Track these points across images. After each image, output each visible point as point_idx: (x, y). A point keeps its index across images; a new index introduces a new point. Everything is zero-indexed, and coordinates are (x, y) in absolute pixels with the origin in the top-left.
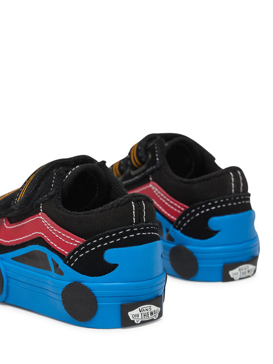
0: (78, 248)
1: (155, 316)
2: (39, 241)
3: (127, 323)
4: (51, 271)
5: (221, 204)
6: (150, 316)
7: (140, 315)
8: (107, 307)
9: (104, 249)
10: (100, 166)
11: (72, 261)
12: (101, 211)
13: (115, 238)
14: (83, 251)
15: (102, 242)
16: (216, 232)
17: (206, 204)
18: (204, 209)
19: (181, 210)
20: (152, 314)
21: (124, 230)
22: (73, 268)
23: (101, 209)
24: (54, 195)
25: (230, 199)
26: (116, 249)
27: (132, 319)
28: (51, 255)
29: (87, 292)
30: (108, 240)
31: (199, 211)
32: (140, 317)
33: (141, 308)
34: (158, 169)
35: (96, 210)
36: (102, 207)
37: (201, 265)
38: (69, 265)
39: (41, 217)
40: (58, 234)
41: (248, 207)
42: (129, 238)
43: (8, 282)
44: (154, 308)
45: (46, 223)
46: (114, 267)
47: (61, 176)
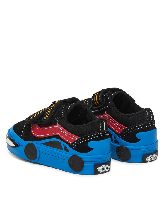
0: (77, 141)
1: (108, 170)
2: (57, 136)
3: (96, 173)
4: (63, 150)
5: (142, 126)
6: (106, 169)
7: (102, 169)
8: (88, 166)
9: (88, 141)
10: (82, 103)
11: (74, 146)
12: (87, 126)
13: (92, 137)
14: (79, 142)
15: (87, 139)
16: (140, 140)
17: (135, 126)
18: (134, 129)
19: (123, 129)
20: (106, 168)
21: (96, 134)
22: (73, 149)
23: (86, 124)
24: (64, 117)
25: (146, 124)
26: (93, 142)
27: (98, 171)
28: (63, 143)
29: (80, 159)
30: (89, 138)
31: (132, 130)
32: (102, 170)
33: (102, 166)
34: (110, 108)
35: (84, 125)
36: (87, 123)
37: (132, 155)
38: (72, 148)
39: (58, 126)
40: (67, 134)
41: (154, 128)
42: (98, 137)
43: (39, 154)
44: (107, 166)
45: (61, 129)
46: (92, 149)
47: (66, 108)
